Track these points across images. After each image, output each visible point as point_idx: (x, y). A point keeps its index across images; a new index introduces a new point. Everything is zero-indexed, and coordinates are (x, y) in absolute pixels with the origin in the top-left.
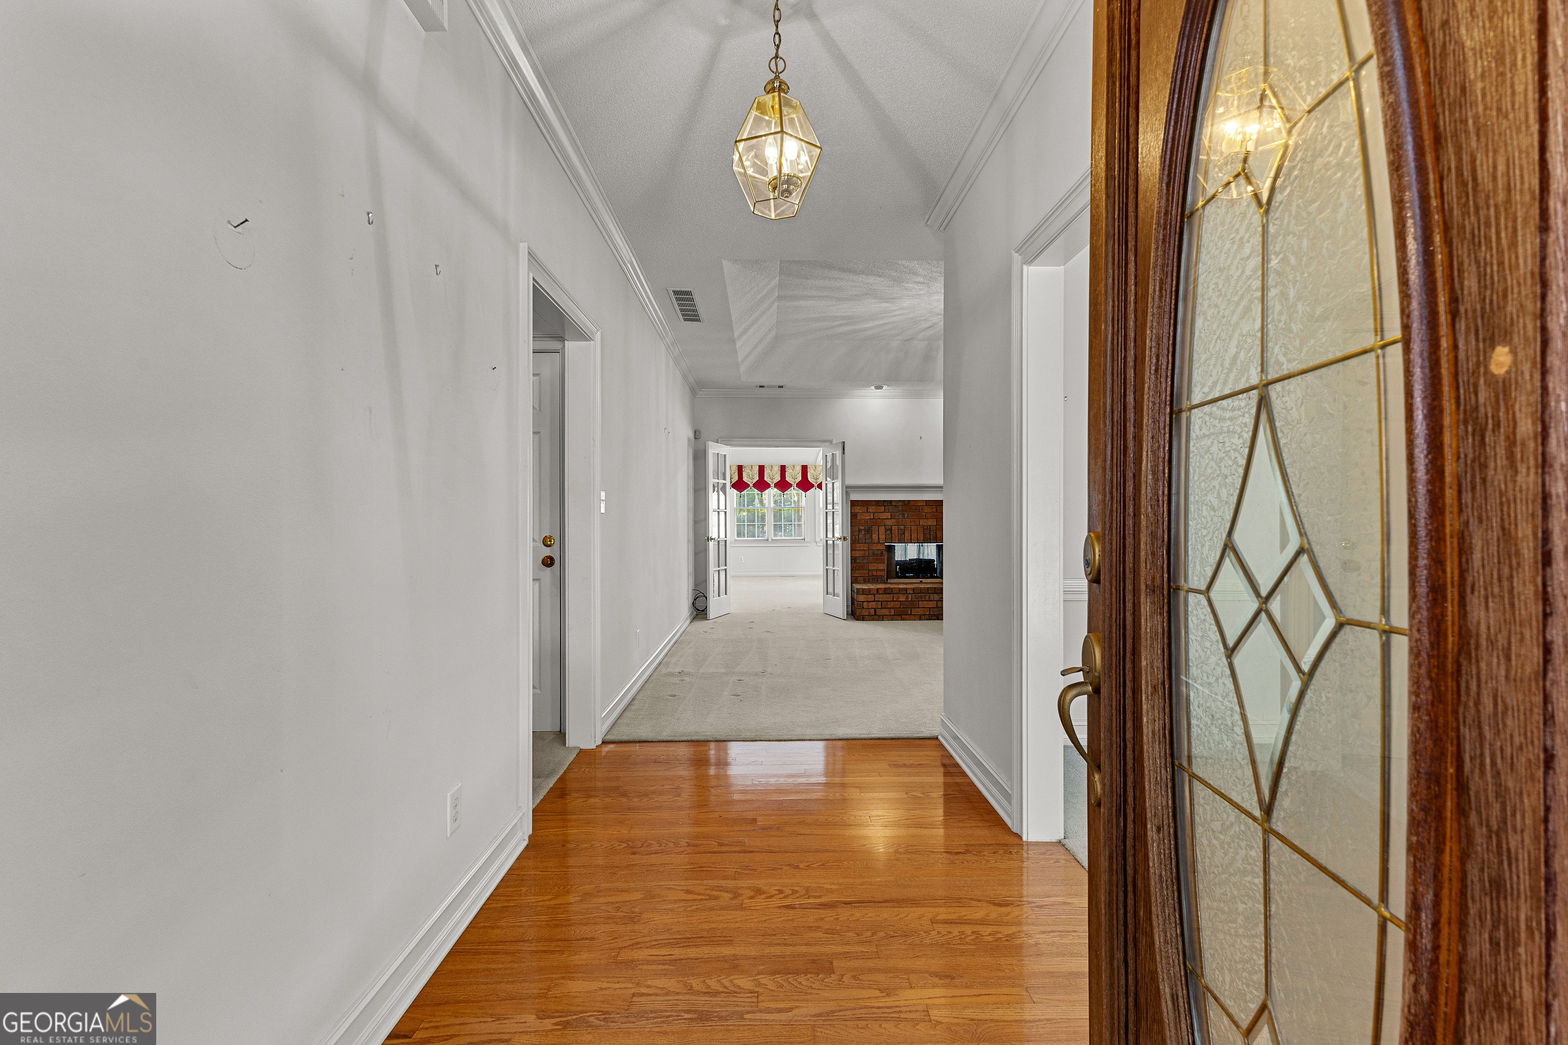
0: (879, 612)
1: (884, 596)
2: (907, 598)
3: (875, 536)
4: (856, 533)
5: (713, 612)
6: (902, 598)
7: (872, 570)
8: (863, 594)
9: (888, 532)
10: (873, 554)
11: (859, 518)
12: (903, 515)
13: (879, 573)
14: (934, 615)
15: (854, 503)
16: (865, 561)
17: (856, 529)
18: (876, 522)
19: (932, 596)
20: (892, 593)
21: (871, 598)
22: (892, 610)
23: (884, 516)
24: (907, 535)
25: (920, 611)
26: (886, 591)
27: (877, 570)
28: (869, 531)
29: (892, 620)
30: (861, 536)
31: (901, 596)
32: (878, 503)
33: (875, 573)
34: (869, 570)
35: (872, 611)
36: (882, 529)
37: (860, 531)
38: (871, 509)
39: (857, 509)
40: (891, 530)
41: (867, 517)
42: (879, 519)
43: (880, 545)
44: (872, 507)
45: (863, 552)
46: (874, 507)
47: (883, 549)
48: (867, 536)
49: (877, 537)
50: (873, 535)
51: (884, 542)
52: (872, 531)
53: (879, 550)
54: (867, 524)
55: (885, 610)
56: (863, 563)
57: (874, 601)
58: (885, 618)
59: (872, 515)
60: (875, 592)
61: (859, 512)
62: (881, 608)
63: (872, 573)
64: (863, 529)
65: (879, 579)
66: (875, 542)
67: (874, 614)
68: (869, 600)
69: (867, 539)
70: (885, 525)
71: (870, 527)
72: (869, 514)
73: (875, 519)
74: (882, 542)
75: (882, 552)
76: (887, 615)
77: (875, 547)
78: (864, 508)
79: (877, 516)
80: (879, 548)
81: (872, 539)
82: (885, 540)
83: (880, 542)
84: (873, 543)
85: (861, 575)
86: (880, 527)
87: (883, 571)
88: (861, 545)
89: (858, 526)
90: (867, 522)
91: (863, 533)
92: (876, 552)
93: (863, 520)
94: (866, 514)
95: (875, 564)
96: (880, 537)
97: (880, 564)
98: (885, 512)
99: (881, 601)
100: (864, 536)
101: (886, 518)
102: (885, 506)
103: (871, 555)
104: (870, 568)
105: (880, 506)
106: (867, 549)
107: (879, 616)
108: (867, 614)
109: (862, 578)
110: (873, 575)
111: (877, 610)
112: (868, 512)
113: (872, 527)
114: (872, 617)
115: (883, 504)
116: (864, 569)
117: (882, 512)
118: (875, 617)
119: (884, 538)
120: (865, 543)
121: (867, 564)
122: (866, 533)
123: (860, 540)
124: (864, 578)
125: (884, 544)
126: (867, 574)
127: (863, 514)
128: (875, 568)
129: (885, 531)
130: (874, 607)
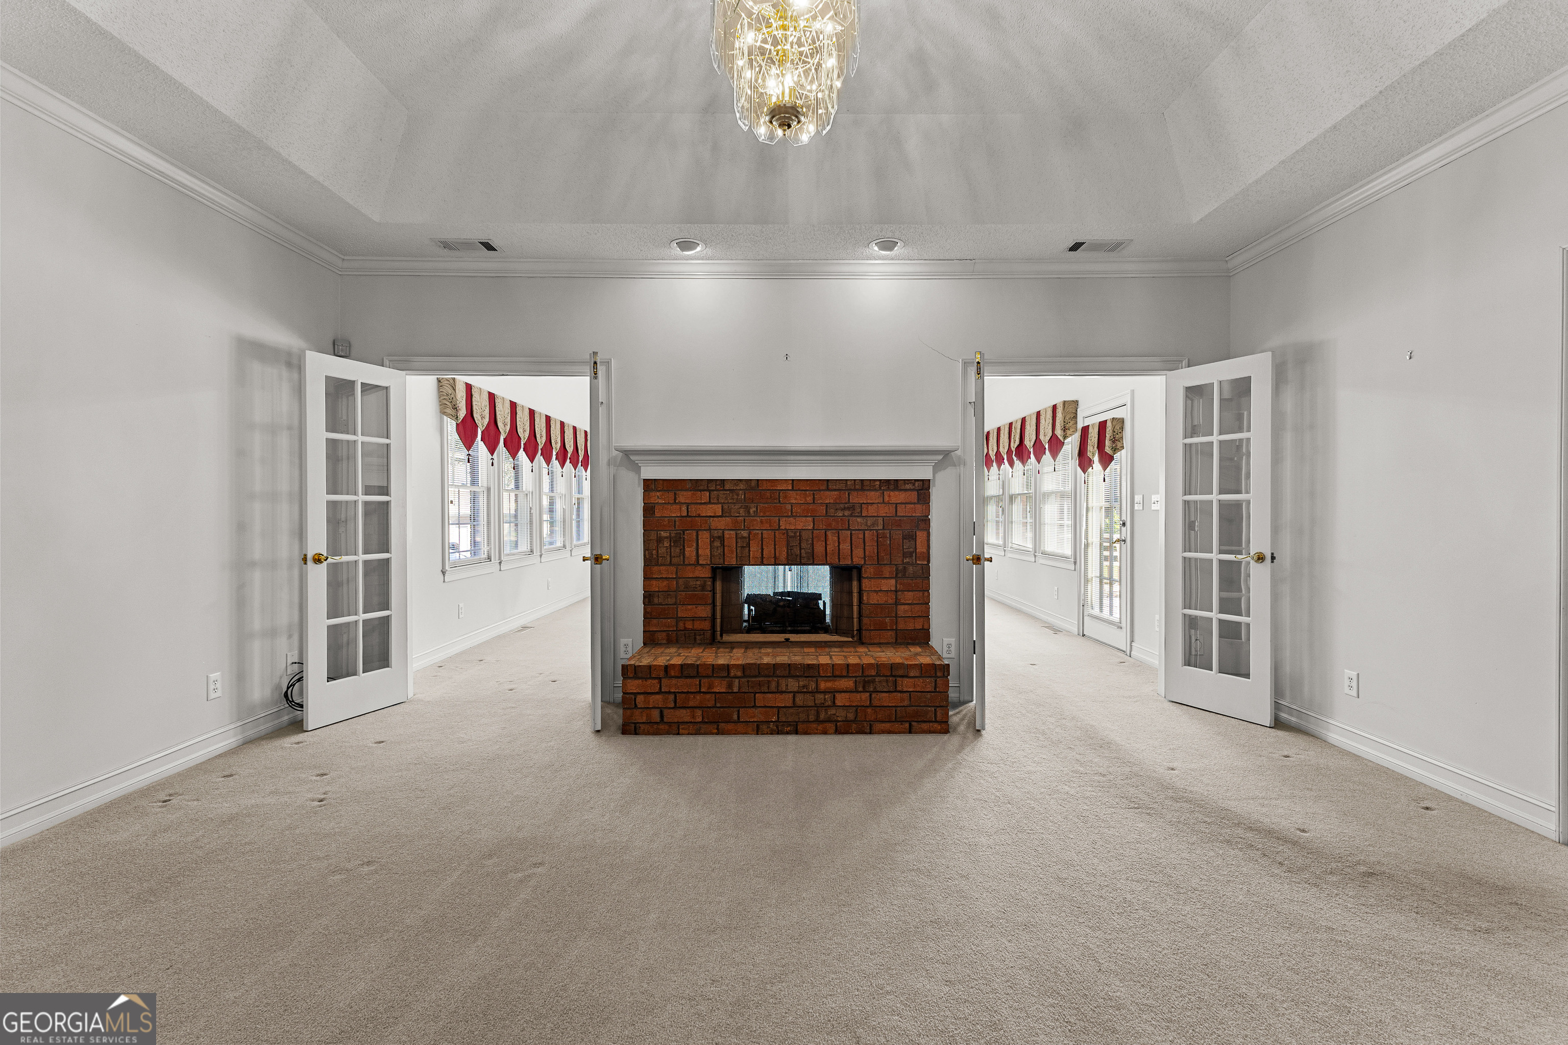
0: (669, 716)
1: (681, 681)
2: (730, 686)
3: (690, 552)
4: (653, 545)
5: (314, 716)
6: (720, 687)
7: (684, 619)
8: (636, 677)
9: (717, 544)
10: (687, 587)
11: (657, 514)
12: (747, 509)
13: (698, 625)
14: (788, 723)
15: (650, 485)
16: (671, 601)
17: (653, 536)
18: (691, 523)
19: (783, 682)
20: (698, 675)
21: (653, 685)
22: (699, 713)
23: (709, 510)
24: (755, 548)
25: (758, 715)
26: (685, 671)
27: (693, 619)
28: (678, 540)
29: (698, 733)
30: (662, 551)
31: (716, 682)
32: (696, 485)
33: (689, 625)
34: (678, 619)
35: (656, 715)
36: (705, 537)
37: (660, 540)
38: (684, 497)
39: (657, 497)
40: (722, 539)
41: (675, 512)
42: (699, 516)
43: (699, 568)
44: (685, 493)
45: (665, 583)
46: (690, 493)
47: (707, 576)
48: (678, 550)
49: (695, 553)
50: (687, 549)
51: (709, 563)
52: (684, 541)
53: (697, 578)
54: (676, 527)
55: (684, 711)
56: (667, 604)
57: (660, 692)
58: (683, 729)
59: (684, 508)
60: (662, 674)
61: (658, 503)
62: (675, 708)
63: (684, 624)
64: (667, 538)
65: (697, 637)
66: (691, 563)
67: (658, 720)
68: (649, 691)
69: (674, 557)
70: (710, 530)
71: (680, 533)
72: (678, 507)
73: (691, 516)
74: (704, 563)
75: (698, 583)
76: (687, 723)
77: (689, 573)
78: (671, 495)
79: (693, 510)
80: (697, 574)
81: (684, 557)
82: (711, 558)
83: (701, 562)
84: (687, 565)
85: (662, 629)
86: (700, 533)
87: (705, 620)
88: (661, 568)
89: (657, 531)
90: (677, 523)
91: (666, 544)
92: (692, 583)
93: (666, 519)
94: (674, 506)
95: (690, 607)
96: (700, 552)
97: (700, 608)
98: (710, 503)
99: (674, 692)
100: (669, 550)
101: (712, 515)
102: (710, 491)
103: (682, 588)
104: (679, 615)
105: (701, 491)
106: (674, 577)
107: (670, 724)
108: (644, 719)
109: (664, 634)
110: (685, 629)
111: (666, 712)
112: (677, 503)
113: (684, 532)
114: (655, 726)
115: (708, 486)
116: (669, 617)
117: (705, 503)
118: (662, 727)
119: (709, 554)
120: (671, 564)
121: (675, 606)
122: (672, 544)
123: (660, 559)
124: (668, 635)
125: (707, 567)
126: (675, 629)
127: (669, 506)
128: (689, 614)
129: (708, 540)
130: (660, 706)
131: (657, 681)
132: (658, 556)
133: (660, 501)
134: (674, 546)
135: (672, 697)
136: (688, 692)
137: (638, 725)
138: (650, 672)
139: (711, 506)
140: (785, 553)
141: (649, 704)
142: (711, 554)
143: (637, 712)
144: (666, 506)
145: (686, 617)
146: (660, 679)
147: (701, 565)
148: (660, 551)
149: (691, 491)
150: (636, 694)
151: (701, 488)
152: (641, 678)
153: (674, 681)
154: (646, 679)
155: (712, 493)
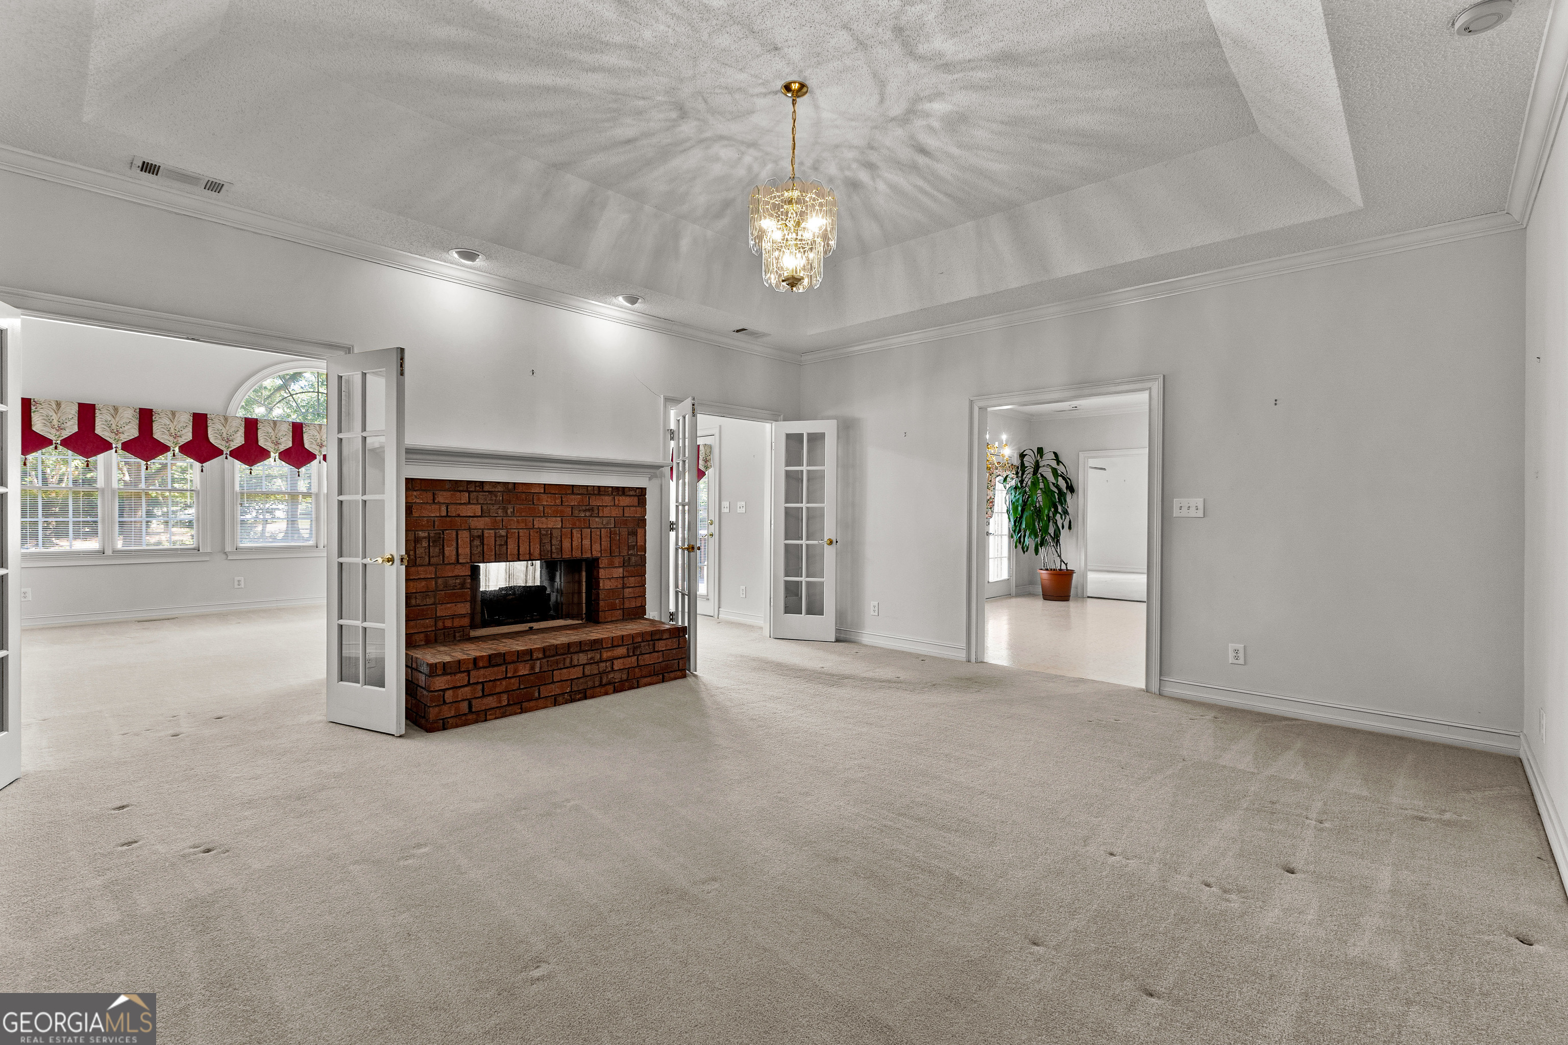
0: (477, 705)
1: (489, 671)
2: (533, 668)
3: (450, 551)
6: (524, 670)
7: (445, 618)
8: (445, 673)
9: (477, 542)
10: (446, 586)
11: (419, 513)
12: (505, 510)
13: (457, 623)
14: (579, 692)
16: (429, 601)
17: (412, 537)
18: (451, 522)
19: (575, 657)
20: (505, 663)
21: (461, 678)
22: (505, 697)
23: (468, 510)
24: (512, 546)
25: (555, 689)
26: (493, 660)
27: (453, 617)
28: (438, 541)
29: (504, 715)
30: (422, 552)
31: (521, 666)
32: (456, 486)
33: (448, 623)
34: (437, 619)
35: (464, 706)
36: (464, 536)
37: (417, 540)
38: (442, 497)
39: (414, 497)
40: (481, 537)
41: (433, 511)
42: (459, 516)
43: (459, 566)
44: (445, 493)
45: (423, 583)
46: (449, 494)
47: (467, 574)
48: (437, 550)
49: (454, 552)
50: (446, 549)
51: (469, 561)
52: (443, 541)
53: (457, 577)
54: (436, 527)
55: (491, 698)
56: (425, 605)
57: (469, 684)
58: (490, 715)
59: (444, 508)
60: (471, 666)
61: (415, 503)
62: (484, 696)
63: (444, 623)
64: (425, 538)
65: (457, 635)
66: (451, 562)
67: (467, 711)
68: (459, 685)
69: (433, 557)
70: (470, 529)
71: (440, 533)
72: (437, 507)
73: (450, 516)
74: (464, 561)
75: (458, 581)
76: (494, 708)
77: (449, 572)
78: (430, 495)
79: (453, 511)
80: (456, 572)
81: (443, 557)
82: (471, 557)
83: (461, 561)
84: (445, 564)
85: (420, 630)
86: (460, 532)
87: (465, 617)
88: (419, 568)
89: (415, 531)
90: (436, 523)
91: (425, 544)
92: (451, 582)
93: (425, 519)
94: (433, 506)
95: (449, 605)
96: (460, 552)
97: (459, 605)
98: (469, 503)
99: (482, 682)
100: (427, 550)
101: (472, 515)
102: (469, 492)
103: (441, 587)
104: (438, 615)
105: (460, 491)
106: (433, 576)
107: (477, 713)
108: (453, 713)
109: (422, 635)
110: (445, 628)
111: (474, 702)
112: (436, 503)
113: (443, 532)
114: (464, 718)
115: (467, 488)
116: (427, 617)
117: (464, 504)
118: (470, 717)
119: (469, 553)
120: (429, 564)
121: (434, 606)
122: (431, 544)
123: (418, 560)
124: (426, 636)
125: (467, 565)
126: (434, 629)
127: (428, 506)
128: (449, 613)
129: (468, 540)
130: (468, 697)
131: (466, 674)
132: (415, 557)
133: (418, 501)
134: (432, 546)
135: (480, 687)
136: (495, 680)
137: (446, 720)
138: (460, 667)
139: (470, 506)
140: (538, 549)
141: (458, 698)
142: (471, 553)
143: (445, 708)
144: (424, 506)
145: (446, 616)
146: (468, 672)
147: (461, 563)
148: (417, 552)
149: (450, 491)
150: (444, 690)
151: (461, 489)
152: (450, 674)
153: (482, 671)
154: (455, 674)
155: (472, 494)
